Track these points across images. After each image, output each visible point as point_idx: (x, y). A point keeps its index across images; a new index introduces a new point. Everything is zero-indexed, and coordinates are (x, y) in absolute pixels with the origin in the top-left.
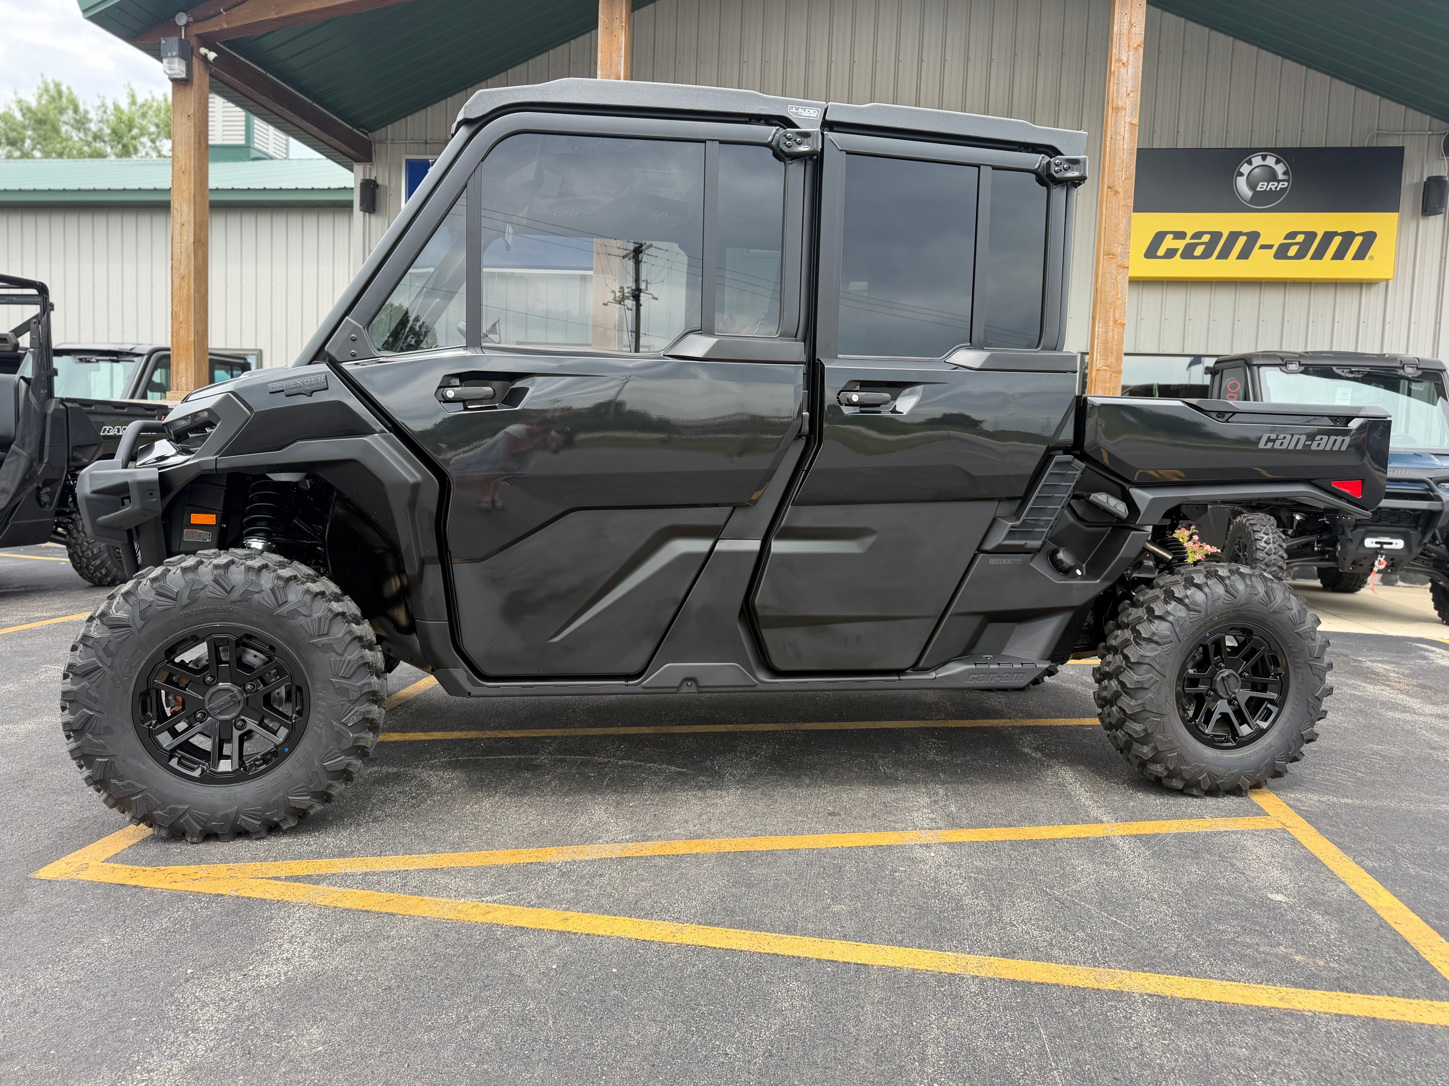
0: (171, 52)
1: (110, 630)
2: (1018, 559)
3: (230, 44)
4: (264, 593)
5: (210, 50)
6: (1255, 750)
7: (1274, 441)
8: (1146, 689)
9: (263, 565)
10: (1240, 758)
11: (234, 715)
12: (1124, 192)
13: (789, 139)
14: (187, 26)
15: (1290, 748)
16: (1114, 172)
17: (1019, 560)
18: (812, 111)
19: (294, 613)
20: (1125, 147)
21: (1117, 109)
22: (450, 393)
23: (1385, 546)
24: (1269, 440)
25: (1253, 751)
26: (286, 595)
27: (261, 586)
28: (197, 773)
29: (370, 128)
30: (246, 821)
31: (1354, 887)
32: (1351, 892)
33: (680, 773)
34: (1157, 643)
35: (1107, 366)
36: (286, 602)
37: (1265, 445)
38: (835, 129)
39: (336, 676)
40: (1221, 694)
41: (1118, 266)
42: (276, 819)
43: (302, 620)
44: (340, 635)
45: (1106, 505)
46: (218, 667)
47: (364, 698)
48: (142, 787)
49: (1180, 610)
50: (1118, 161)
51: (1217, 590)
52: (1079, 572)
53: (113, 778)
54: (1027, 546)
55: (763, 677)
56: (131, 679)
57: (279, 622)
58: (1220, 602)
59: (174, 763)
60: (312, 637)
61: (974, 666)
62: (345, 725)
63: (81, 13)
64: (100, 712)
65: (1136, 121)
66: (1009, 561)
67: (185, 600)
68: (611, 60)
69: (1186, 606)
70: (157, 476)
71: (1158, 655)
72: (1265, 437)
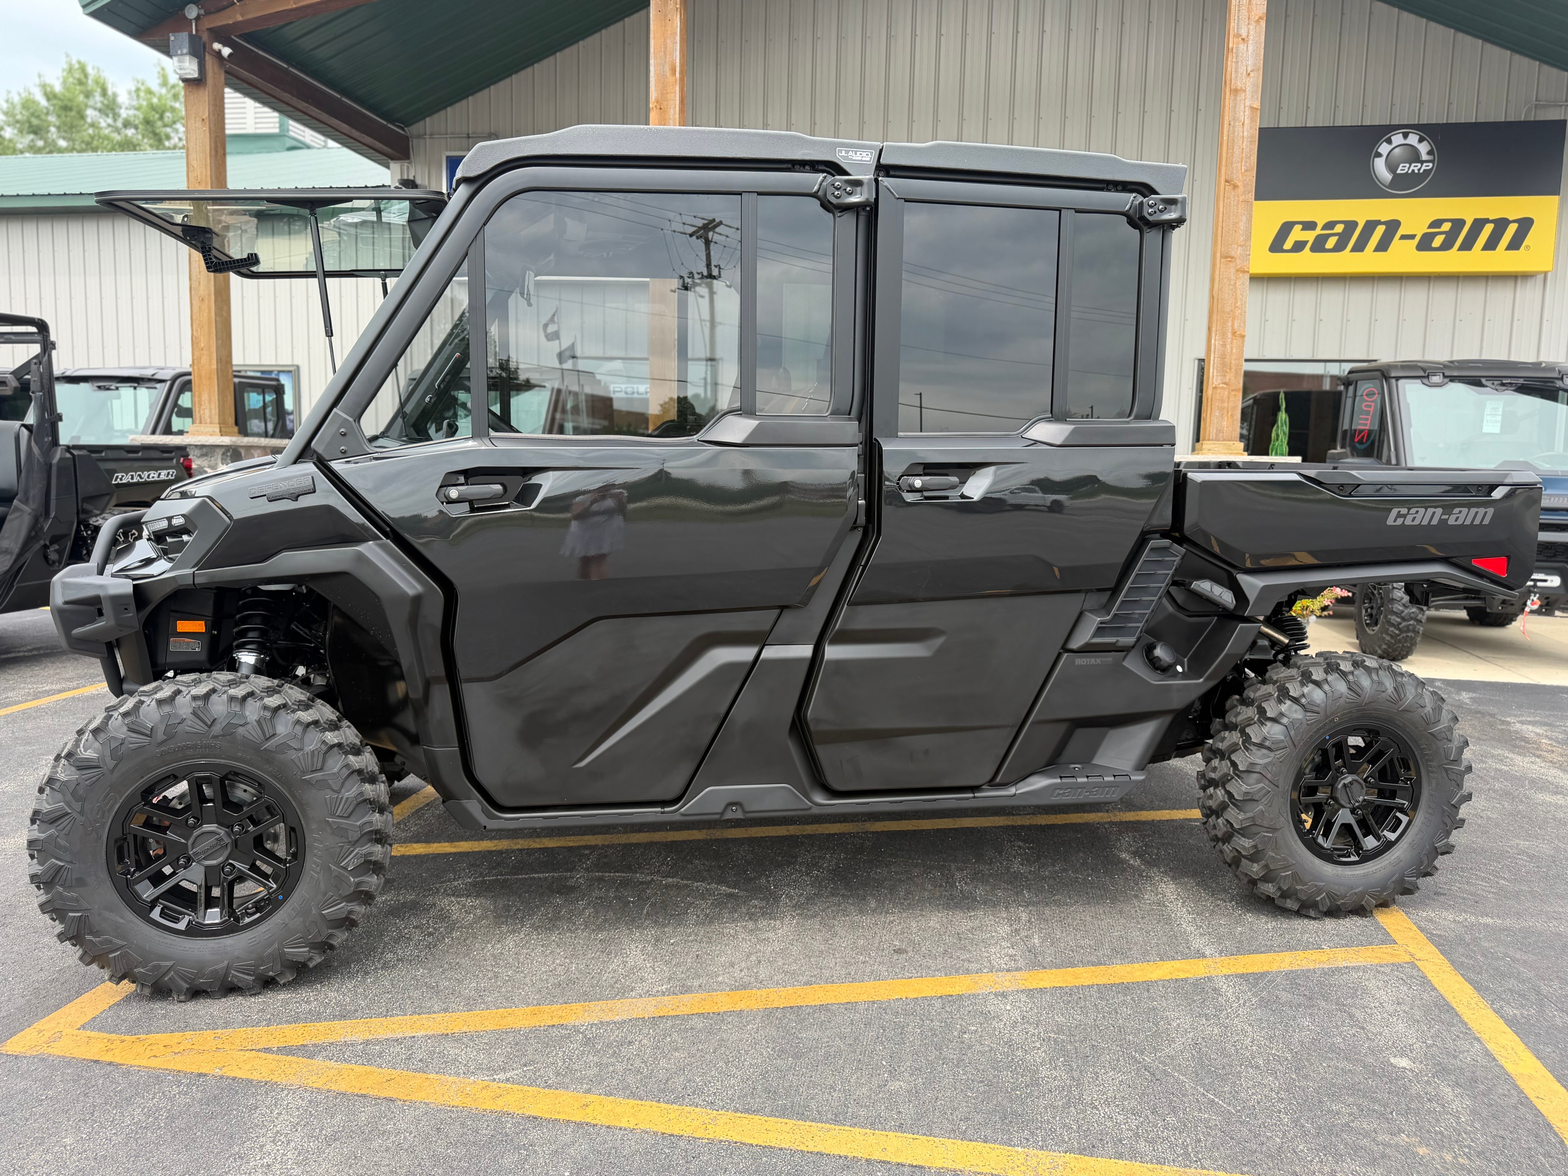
0: (181, 48)
1: (78, 772)
2: (1109, 658)
3: (247, 37)
4: (249, 726)
5: (224, 45)
6: (1382, 865)
7: (1404, 516)
8: (1257, 801)
9: (248, 693)
10: (1365, 875)
11: (221, 859)
12: (1244, 186)
13: (838, 189)
14: (198, 19)
15: (1422, 863)
16: (1232, 163)
17: (1110, 659)
18: (864, 154)
19: (284, 747)
20: (1245, 134)
21: (1236, 91)
22: (454, 493)
23: (1539, 584)
24: (1399, 515)
25: (1379, 866)
26: (274, 727)
27: (245, 718)
28: (182, 926)
29: (407, 122)
30: (236, 976)
31: (1490, 1046)
32: (1488, 1054)
33: (731, 895)
34: (1269, 749)
35: (1225, 383)
36: (274, 735)
37: (1395, 521)
38: (892, 173)
39: (333, 815)
40: (1343, 803)
41: (1237, 270)
42: (271, 973)
43: (293, 755)
44: (335, 770)
45: (1210, 595)
46: (201, 808)
47: (366, 838)
48: (120, 942)
49: (1296, 711)
50: (1237, 151)
51: (1339, 688)
52: (1179, 669)
53: (88, 934)
54: (1119, 644)
55: (820, 798)
56: (104, 825)
57: (268, 757)
58: (1341, 702)
59: (155, 914)
60: (304, 773)
61: (1059, 780)
62: (345, 868)
63: (81, 9)
64: (71, 862)
65: (1257, 104)
66: (1099, 661)
67: (160, 736)
68: (666, 48)
69: (1303, 706)
70: (130, 590)
71: (1271, 762)
72: (1395, 512)
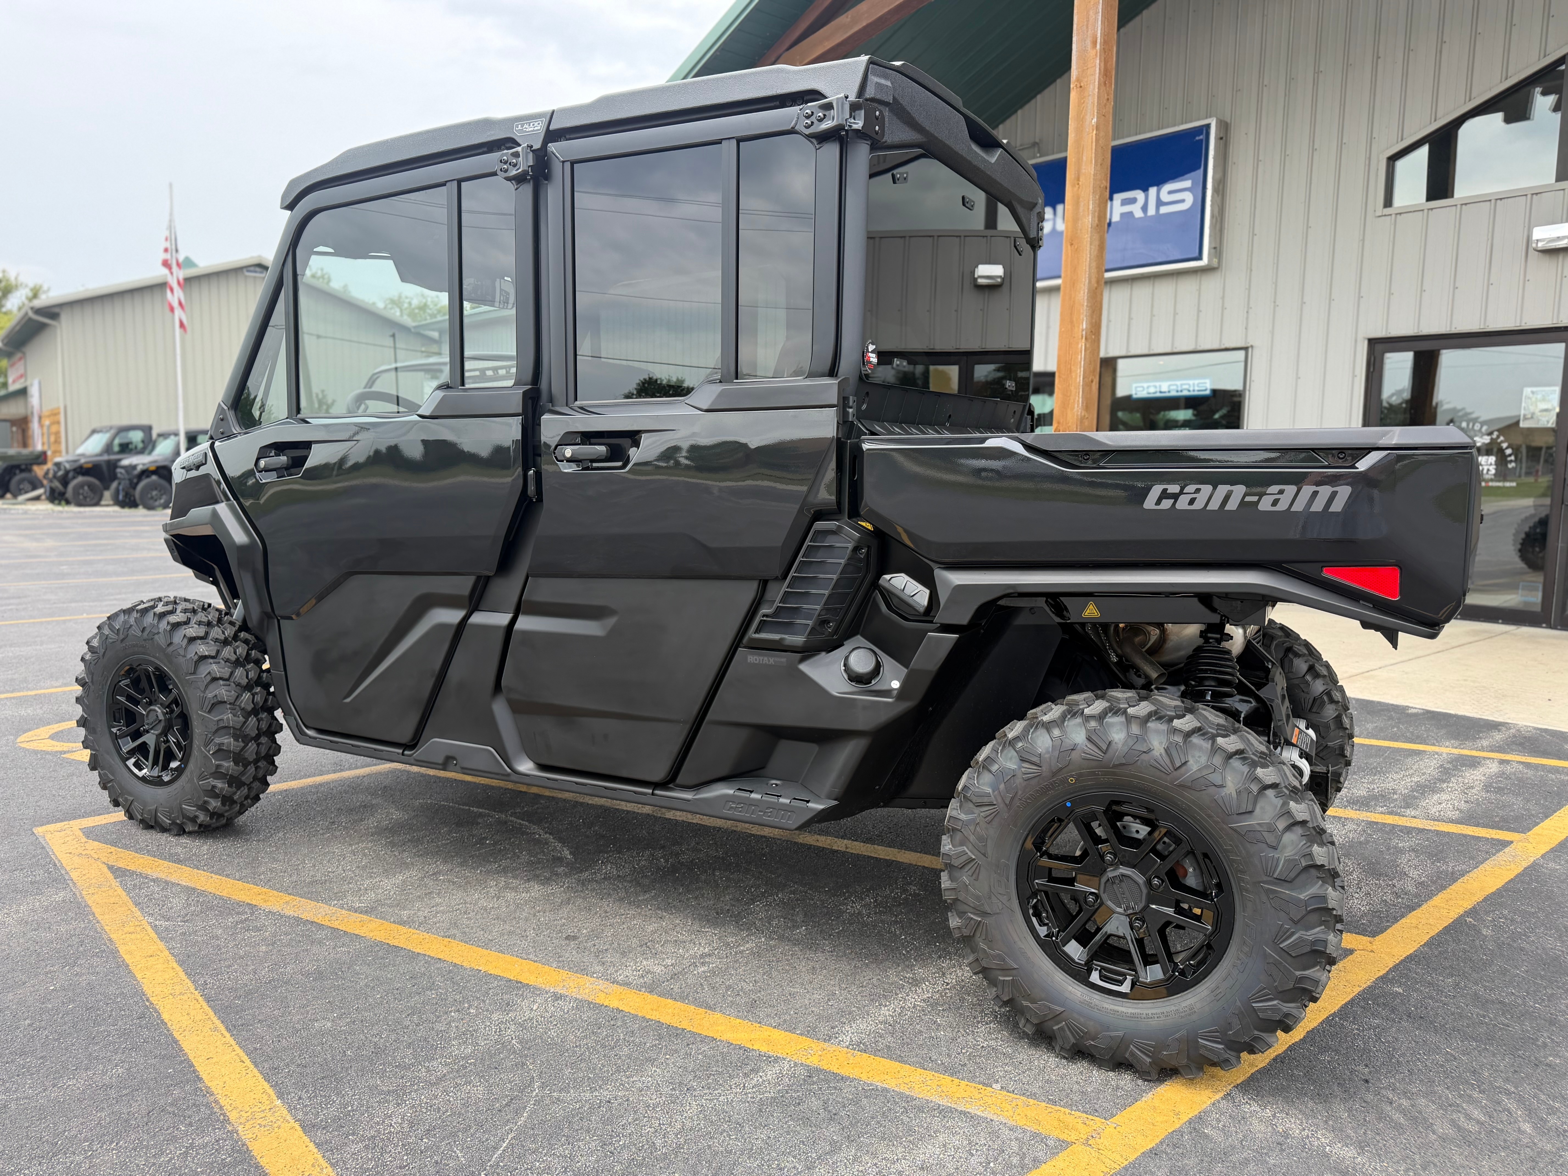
2: (782, 659)
4: (160, 635)
7: (1175, 497)
11: (159, 731)
13: (505, 163)
15: (1229, 1026)
17: (784, 660)
18: (536, 124)
19: (178, 653)
22: (262, 463)
24: (1164, 495)
28: (141, 774)
30: (161, 819)
37: (1158, 502)
39: (203, 710)
43: (182, 660)
45: (903, 592)
46: (151, 692)
48: (113, 776)
51: (1073, 736)
52: (896, 684)
53: (101, 767)
55: (524, 767)
56: (103, 693)
57: (170, 658)
58: (1075, 755)
59: (131, 762)
60: (188, 674)
61: (736, 792)
62: (210, 753)
66: (772, 661)
69: (1018, 753)
71: (973, 820)
72: (1156, 490)
